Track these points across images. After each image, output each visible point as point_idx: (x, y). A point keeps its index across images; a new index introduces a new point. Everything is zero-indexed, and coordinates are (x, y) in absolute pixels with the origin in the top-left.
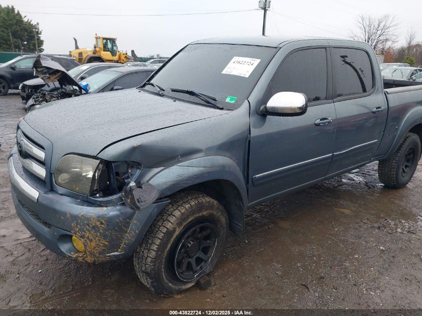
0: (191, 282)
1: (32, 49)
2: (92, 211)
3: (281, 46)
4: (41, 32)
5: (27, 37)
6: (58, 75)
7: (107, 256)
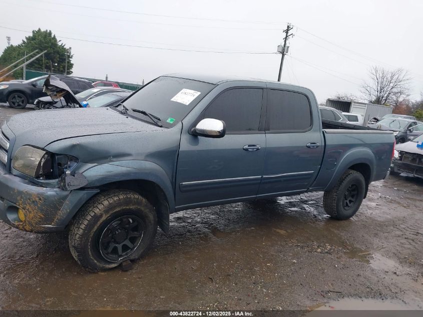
0: (114, 263)
1: (62, 71)
2: (34, 189)
3: (219, 84)
4: (72, 56)
5: (58, 59)
6: (63, 93)
7: (43, 227)
